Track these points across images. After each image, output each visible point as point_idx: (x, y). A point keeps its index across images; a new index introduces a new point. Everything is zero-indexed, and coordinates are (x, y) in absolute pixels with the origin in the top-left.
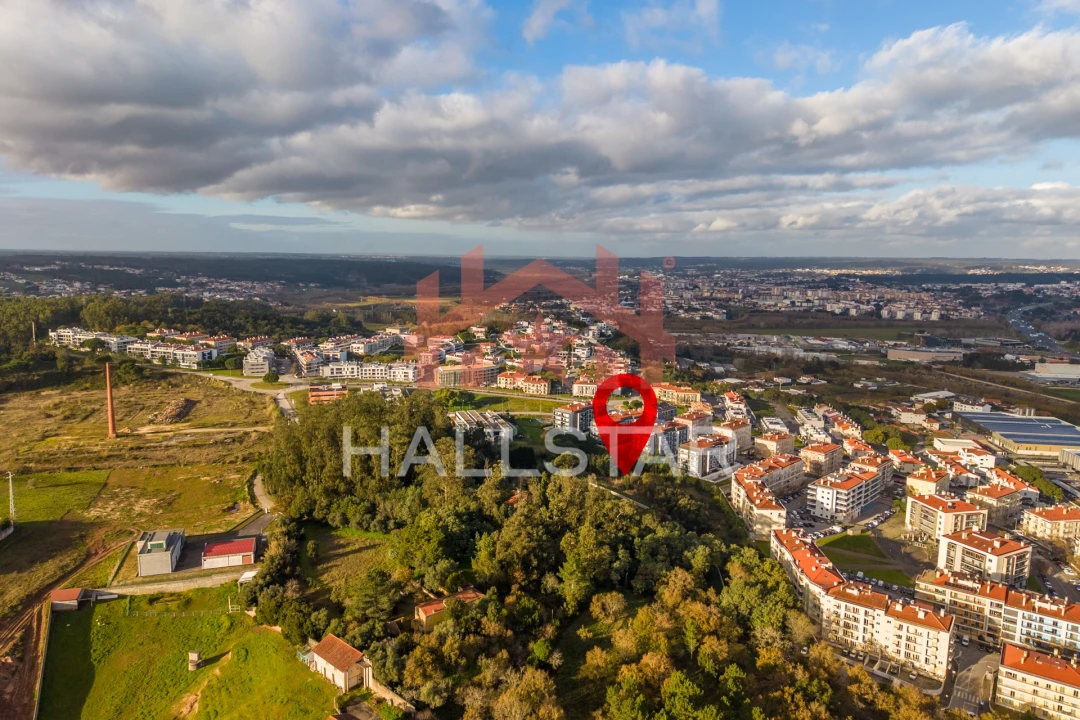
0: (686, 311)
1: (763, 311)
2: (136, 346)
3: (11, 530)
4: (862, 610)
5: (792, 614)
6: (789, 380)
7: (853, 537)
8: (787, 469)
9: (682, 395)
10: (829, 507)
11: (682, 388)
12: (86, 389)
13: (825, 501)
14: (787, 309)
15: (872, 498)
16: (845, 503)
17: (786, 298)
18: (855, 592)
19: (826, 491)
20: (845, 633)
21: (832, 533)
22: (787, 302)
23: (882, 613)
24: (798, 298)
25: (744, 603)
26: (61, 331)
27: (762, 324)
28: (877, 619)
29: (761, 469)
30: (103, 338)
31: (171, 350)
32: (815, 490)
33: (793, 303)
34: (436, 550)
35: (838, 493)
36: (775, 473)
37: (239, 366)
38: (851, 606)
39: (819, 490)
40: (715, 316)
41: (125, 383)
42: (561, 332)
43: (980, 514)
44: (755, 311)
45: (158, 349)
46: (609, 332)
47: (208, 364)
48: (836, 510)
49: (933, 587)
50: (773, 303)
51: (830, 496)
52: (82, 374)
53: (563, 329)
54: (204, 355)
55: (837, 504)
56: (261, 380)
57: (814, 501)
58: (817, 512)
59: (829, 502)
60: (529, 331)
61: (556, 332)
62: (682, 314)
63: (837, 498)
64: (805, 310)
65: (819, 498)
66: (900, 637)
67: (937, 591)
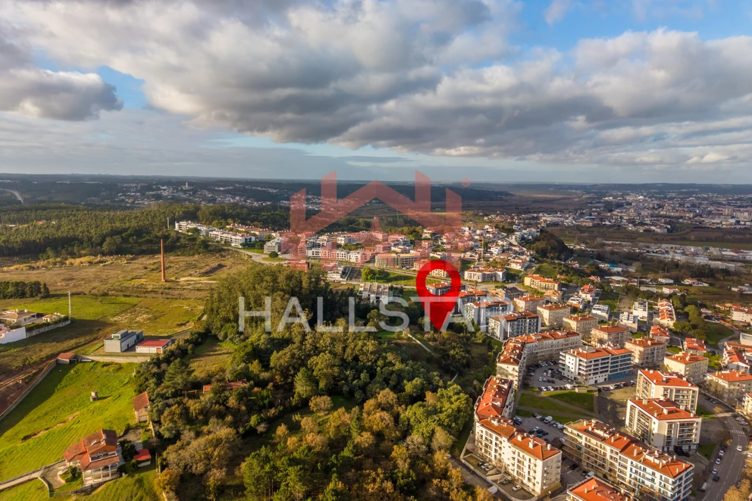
0: (635, 225)
1: (705, 228)
2: (214, 233)
3: (69, 322)
4: (494, 436)
5: (438, 429)
6: (672, 281)
7: (579, 395)
8: (561, 341)
9: (543, 284)
10: (573, 370)
11: (546, 279)
12: (178, 255)
13: (570, 365)
14: (728, 227)
15: (620, 369)
16: (585, 369)
17: (733, 217)
18: (495, 423)
19: (572, 358)
20: (486, 451)
21: (565, 388)
22: (733, 221)
23: (506, 440)
24: (745, 218)
25: (414, 417)
26: (182, 223)
27: (693, 237)
28: (504, 444)
29: (534, 338)
30: (199, 228)
31: (229, 236)
32: (565, 357)
33: (738, 222)
34: (243, 357)
35: (580, 360)
36: (546, 342)
37: (262, 248)
38: (490, 432)
39: (568, 356)
40: (656, 230)
41: (199, 254)
42: (491, 235)
43: (690, 390)
44: (699, 227)
45: (224, 235)
46: (530, 237)
47: (248, 245)
48: (579, 374)
49: (575, 432)
50: (719, 221)
51: (574, 362)
52: (179, 247)
53: (493, 234)
54: (246, 239)
55: (579, 369)
56: (268, 256)
57: (564, 365)
58: (565, 373)
59: (573, 366)
60: (467, 233)
61: (488, 235)
62: (630, 227)
63: (580, 365)
64: (745, 228)
65: (567, 363)
66: (514, 458)
67: (578, 435)
